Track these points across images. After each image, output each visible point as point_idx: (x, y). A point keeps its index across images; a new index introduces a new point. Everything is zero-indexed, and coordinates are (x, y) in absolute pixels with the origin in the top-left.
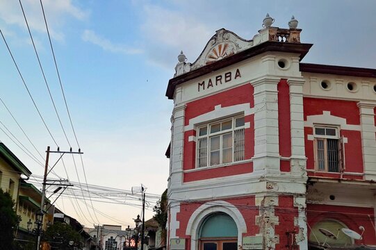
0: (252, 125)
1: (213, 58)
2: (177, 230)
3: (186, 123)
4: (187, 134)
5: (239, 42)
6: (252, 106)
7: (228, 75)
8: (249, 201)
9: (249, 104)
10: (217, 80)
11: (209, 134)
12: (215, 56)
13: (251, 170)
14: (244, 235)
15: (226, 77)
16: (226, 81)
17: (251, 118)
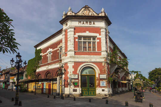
0: (100, 41)
1: (84, 14)
2: (73, 72)
3: (74, 34)
4: (75, 38)
5: (94, 13)
6: (100, 35)
7: (90, 22)
8: (100, 64)
9: (98, 34)
10: (86, 23)
11: (82, 40)
12: (85, 14)
13: (101, 55)
14: (99, 74)
15: (90, 23)
16: (90, 24)
17: (100, 39)
